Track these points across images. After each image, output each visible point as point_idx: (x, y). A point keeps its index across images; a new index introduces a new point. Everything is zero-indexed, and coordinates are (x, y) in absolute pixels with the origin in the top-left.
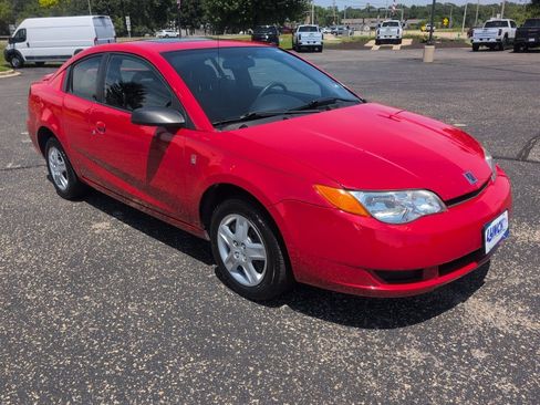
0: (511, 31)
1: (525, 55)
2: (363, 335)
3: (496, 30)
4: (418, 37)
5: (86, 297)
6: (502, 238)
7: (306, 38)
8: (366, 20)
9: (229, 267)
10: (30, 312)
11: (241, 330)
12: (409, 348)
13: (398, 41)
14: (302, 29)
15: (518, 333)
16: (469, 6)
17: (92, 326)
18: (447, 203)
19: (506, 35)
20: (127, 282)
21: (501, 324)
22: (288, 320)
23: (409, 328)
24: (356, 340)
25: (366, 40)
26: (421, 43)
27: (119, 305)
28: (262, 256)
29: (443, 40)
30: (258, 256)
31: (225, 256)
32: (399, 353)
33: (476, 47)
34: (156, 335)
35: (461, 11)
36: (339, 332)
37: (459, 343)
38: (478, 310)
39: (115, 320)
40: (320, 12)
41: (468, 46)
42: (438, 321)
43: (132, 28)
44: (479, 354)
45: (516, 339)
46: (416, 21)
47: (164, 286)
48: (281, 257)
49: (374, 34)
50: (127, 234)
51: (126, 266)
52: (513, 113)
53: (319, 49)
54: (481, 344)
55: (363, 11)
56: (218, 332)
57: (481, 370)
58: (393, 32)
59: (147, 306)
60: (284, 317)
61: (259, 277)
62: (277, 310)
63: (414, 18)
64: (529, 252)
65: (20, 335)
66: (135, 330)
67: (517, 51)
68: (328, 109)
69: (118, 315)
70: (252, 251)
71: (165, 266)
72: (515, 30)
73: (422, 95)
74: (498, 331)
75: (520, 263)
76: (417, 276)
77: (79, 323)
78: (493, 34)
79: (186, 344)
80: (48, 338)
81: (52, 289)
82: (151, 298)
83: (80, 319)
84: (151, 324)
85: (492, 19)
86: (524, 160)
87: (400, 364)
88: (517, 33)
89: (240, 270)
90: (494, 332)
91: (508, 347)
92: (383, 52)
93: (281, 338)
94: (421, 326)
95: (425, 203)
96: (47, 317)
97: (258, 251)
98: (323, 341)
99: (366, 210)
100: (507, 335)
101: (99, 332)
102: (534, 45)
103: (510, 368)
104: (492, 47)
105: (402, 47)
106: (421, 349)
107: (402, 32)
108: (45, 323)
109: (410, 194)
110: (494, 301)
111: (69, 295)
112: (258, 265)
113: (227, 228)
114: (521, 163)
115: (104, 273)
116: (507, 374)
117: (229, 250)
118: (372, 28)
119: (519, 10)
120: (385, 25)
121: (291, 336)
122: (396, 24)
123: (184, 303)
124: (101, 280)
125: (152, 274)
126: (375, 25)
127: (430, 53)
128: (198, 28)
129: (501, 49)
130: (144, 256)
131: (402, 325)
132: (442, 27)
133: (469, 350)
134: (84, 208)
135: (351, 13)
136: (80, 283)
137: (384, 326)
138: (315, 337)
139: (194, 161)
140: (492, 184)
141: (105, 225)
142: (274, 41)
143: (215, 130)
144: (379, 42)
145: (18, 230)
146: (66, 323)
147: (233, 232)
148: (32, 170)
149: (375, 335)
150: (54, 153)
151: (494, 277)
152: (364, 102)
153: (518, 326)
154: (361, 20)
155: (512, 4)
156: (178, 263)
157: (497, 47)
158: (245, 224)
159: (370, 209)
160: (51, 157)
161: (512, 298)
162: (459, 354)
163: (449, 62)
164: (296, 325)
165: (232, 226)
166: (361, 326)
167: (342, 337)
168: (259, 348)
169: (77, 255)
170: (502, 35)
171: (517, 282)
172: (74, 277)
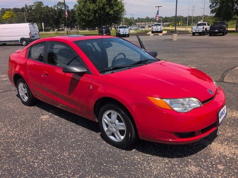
0: (208, 27)
1: (214, 37)
2: (170, 161)
3: (202, 27)
4: (169, 30)
5: (44, 150)
6: (225, 117)
7: (122, 31)
8: (146, 23)
9: (108, 133)
10: (19, 158)
11: (116, 161)
12: (191, 166)
13: (161, 32)
14: (120, 28)
15: (235, 157)
16: (189, 17)
17: (49, 163)
18: (203, 103)
19: (206, 29)
20: (61, 143)
21: (227, 153)
22: (136, 156)
23: (189, 157)
24: (167, 163)
25: (147, 31)
26: (171, 32)
27: (59, 153)
28: (124, 128)
29: (180, 31)
30: (122, 128)
31: (106, 129)
32: (187, 168)
33: (194, 34)
34: (79, 166)
35: (186, 19)
36: (159, 160)
37: (211, 162)
38: (216, 147)
39: (59, 160)
40: (127, 20)
41: (190, 33)
42: (201, 153)
43: (45, 28)
44: (220, 167)
45: (235, 160)
46: (168, 23)
47: (79, 143)
48: (133, 128)
49: (150, 29)
50: (58, 121)
51: (60, 135)
52: (214, 62)
53: (128, 35)
54: (220, 163)
55: (145, 19)
56: (106, 163)
57: (222, 174)
58: (159, 28)
59: (72, 153)
60: (135, 155)
61: (122, 137)
62: (131, 152)
63: (167, 22)
64: (232, 122)
65: (16, 169)
66: (69, 164)
67: (211, 35)
68: (146, 64)
69: (60, 157)
70: (119, 126)
71: (77, 134)
72: (209, 27)
73: (175, 55)
74: (227, 156)
75: (230, 126)
76: (192, 134)
77: (43, 162)
78: (201, 29)
79: (93, 169)
80: (29, 170)
81: (27, 147)
82: (73, 149)
83: (43, 160)
84: (75, 161)
85: (199, 23)
86: (222, 82)
87: (189, 173)
88: (211, 28)
89: (113, 135)
90: (224, 157)
91: (232, 163)
92: (155, 36)
93: (135, 164)
94: (194, 156)
95: (194, 103)
96: (27, 160)
97: (122, 126)
98: (153, 165)
99: (170, 107)
100: (230, 158)
101: (52, 166)
102: (217, 33)
103: (235, 172)
104: (200, 34)
105: (163, 34)
106: (196, 166)
107: (163, 28)
108: (27, 163)
109: (187, 99)
110: (222, 143)
111: (36, 150)
112: (122, 132)
113: (107, 116)
114: (222, 83)
115: (50, 138)
116: (234, 175)
117: (107, 126)
118: (149, 26)
119: (209, 18)
120: (155, 25)
121: (139, 163)
122: (160, 25)
123: (88, 151)
124: (49, 142)
125: (72, 138)
126: (150, 25)
127: (175, 37)
128: (74, 27)
129: (204, 35)
130: (67, 131)
131: (186, 156)
132: (178, 25)
133: (216, 165)
134: (36, 109)
135: (140, 20)
136: (40, 143)
137: (178, 156)
138: (149, 163)
139: (91, 88)
140: (218, 94)
141: (46, 116)
142: (108, 32)
143: (101, 74)
144: (153, 32)
145: (7, 120)
146: (37, 162)
147: (110, 118)
148: (8, 93)
149: (175, 161)
150: (21, 85)
151: (220, 133)
152: (159, 60)
153: (234, 154)
154: (144, 23)
155: (206, 16)
156: (83, 133)
157: (202, 34)
158: (116, 114)
159: (172, 106)
160: (19, 87)
161: (229, 141)
162: (212, 167)
163: (183, 40)
164: (140, 158)
165: (109, 115)
166: (168, 157)
167: (161, 162)
168: (126, 169)
169: (36, 131)
170: (204, 29)
171: (230, 134)
172: (37, 141)
